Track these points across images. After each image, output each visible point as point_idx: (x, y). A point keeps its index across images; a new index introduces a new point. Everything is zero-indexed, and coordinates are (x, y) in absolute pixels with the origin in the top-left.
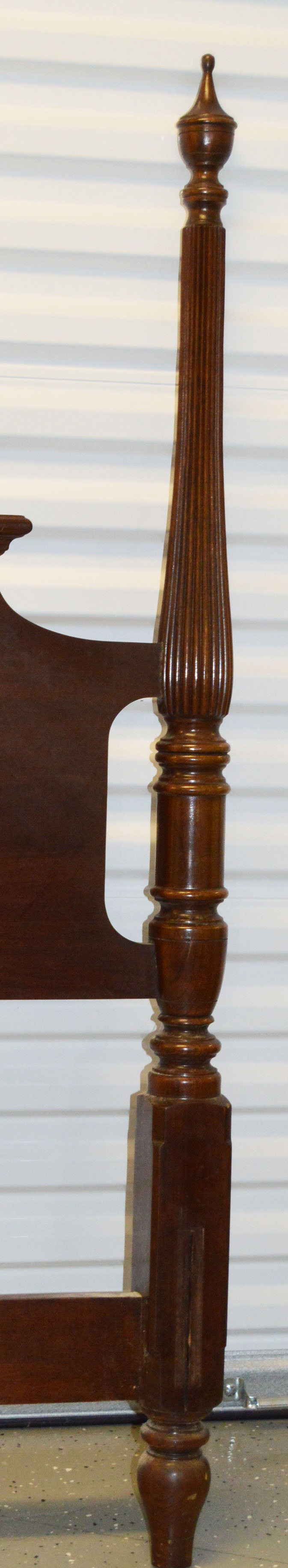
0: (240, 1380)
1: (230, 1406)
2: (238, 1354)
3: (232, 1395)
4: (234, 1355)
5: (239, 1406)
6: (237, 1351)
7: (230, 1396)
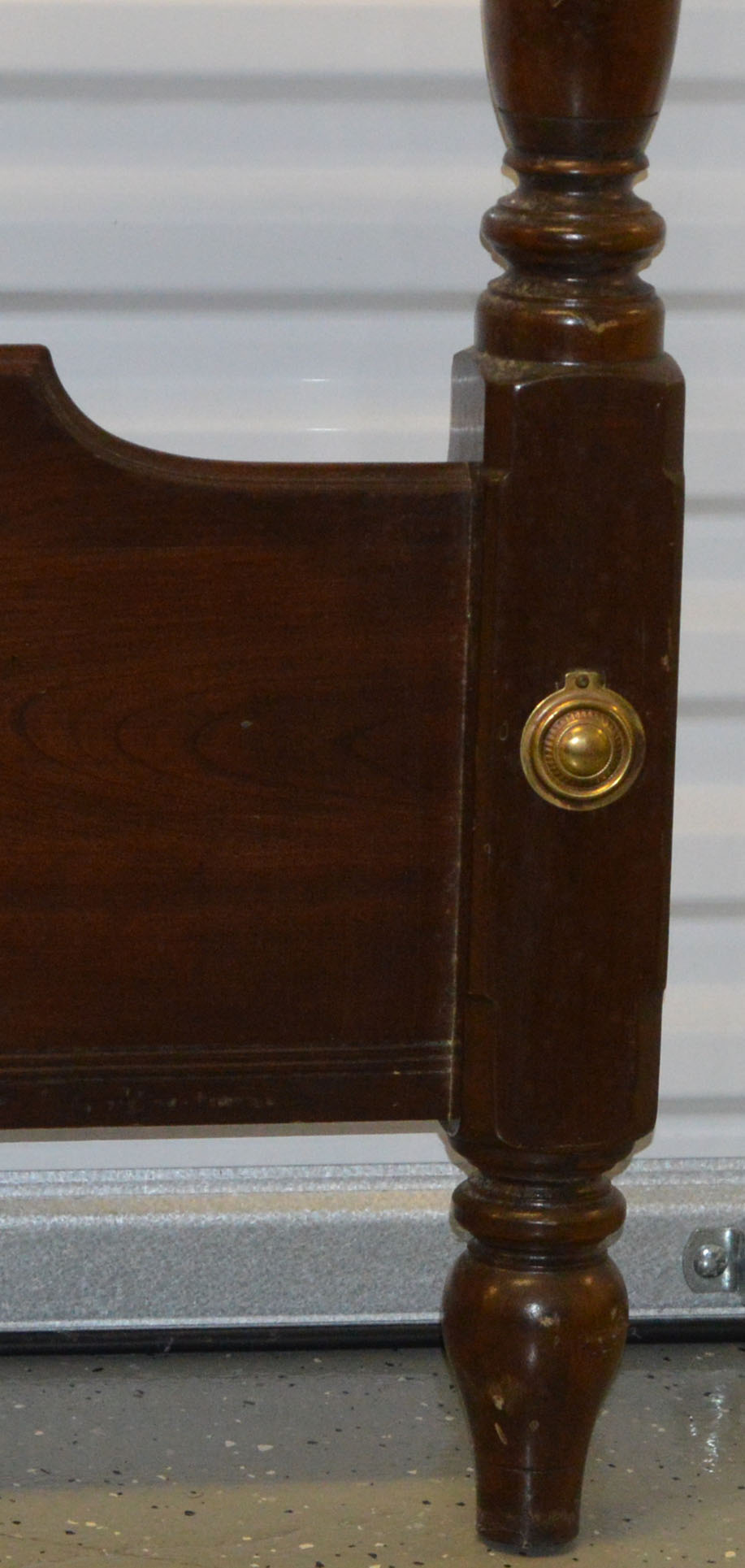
0: (734, 1233)
1: (709, 1305)
2: (731, 1166)
3: (715, 1273)
4: (720, 1168)
5: (735, 1306)
6: (729, 1159)
7: (710, 1276)
